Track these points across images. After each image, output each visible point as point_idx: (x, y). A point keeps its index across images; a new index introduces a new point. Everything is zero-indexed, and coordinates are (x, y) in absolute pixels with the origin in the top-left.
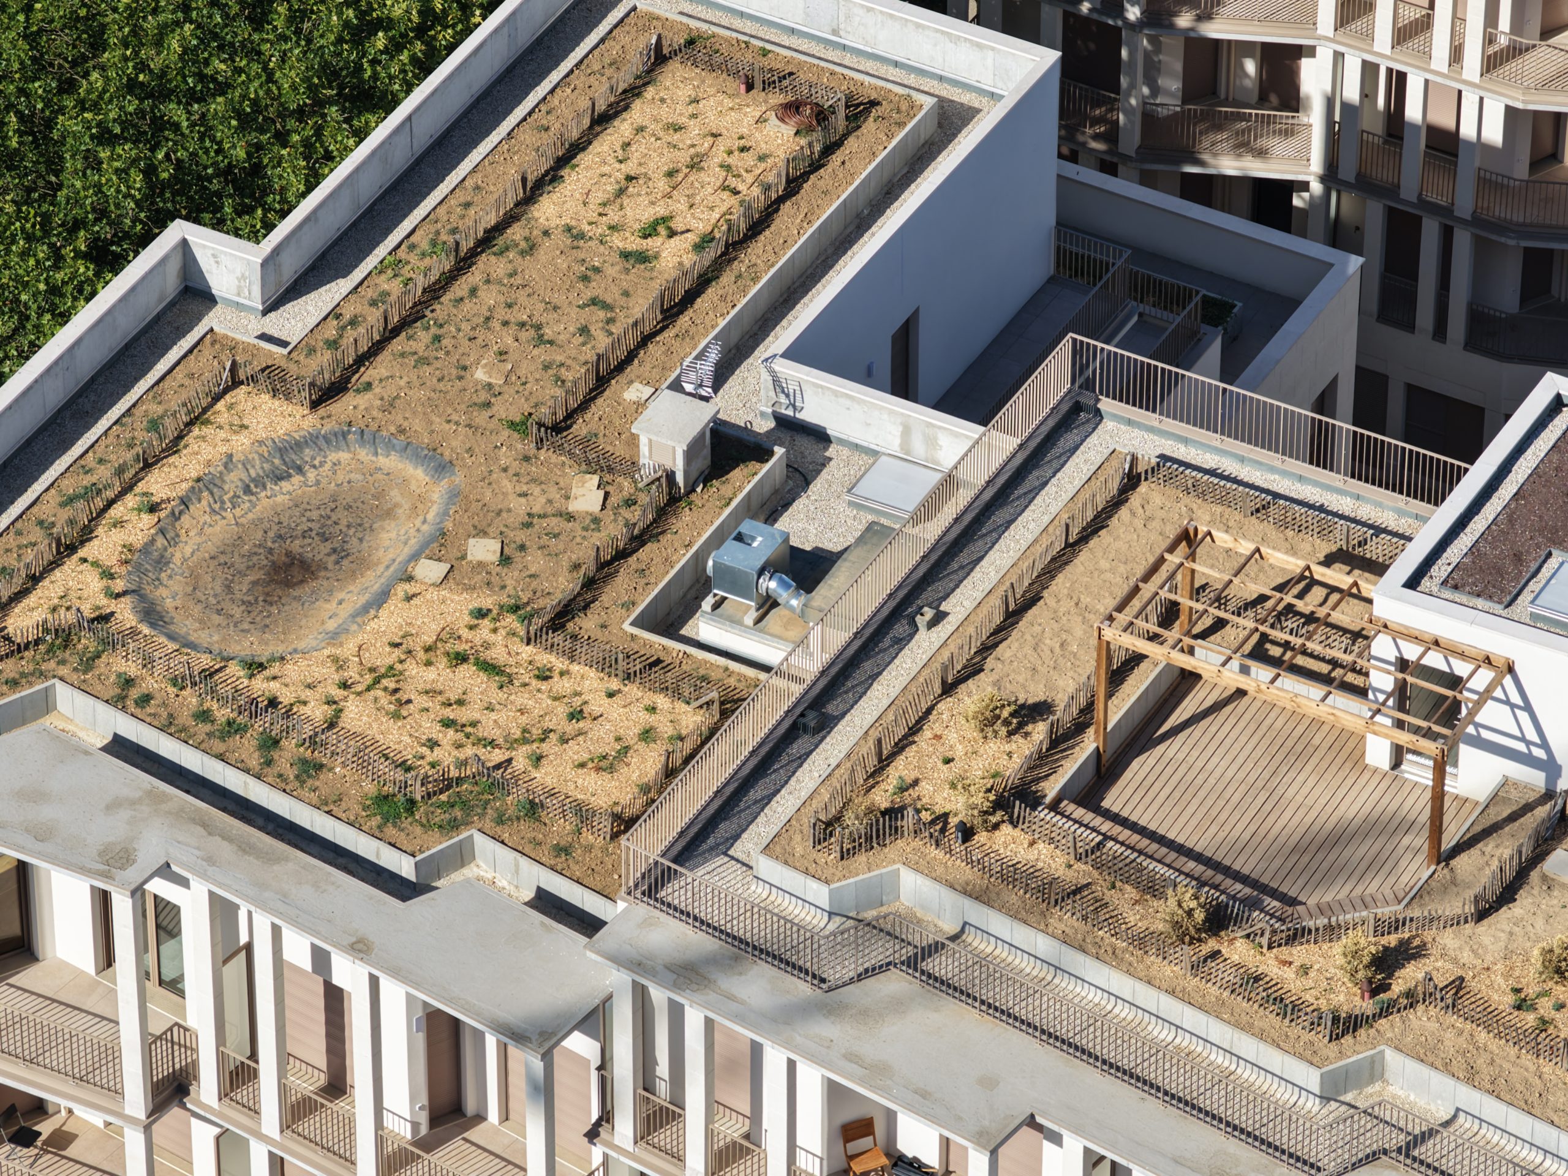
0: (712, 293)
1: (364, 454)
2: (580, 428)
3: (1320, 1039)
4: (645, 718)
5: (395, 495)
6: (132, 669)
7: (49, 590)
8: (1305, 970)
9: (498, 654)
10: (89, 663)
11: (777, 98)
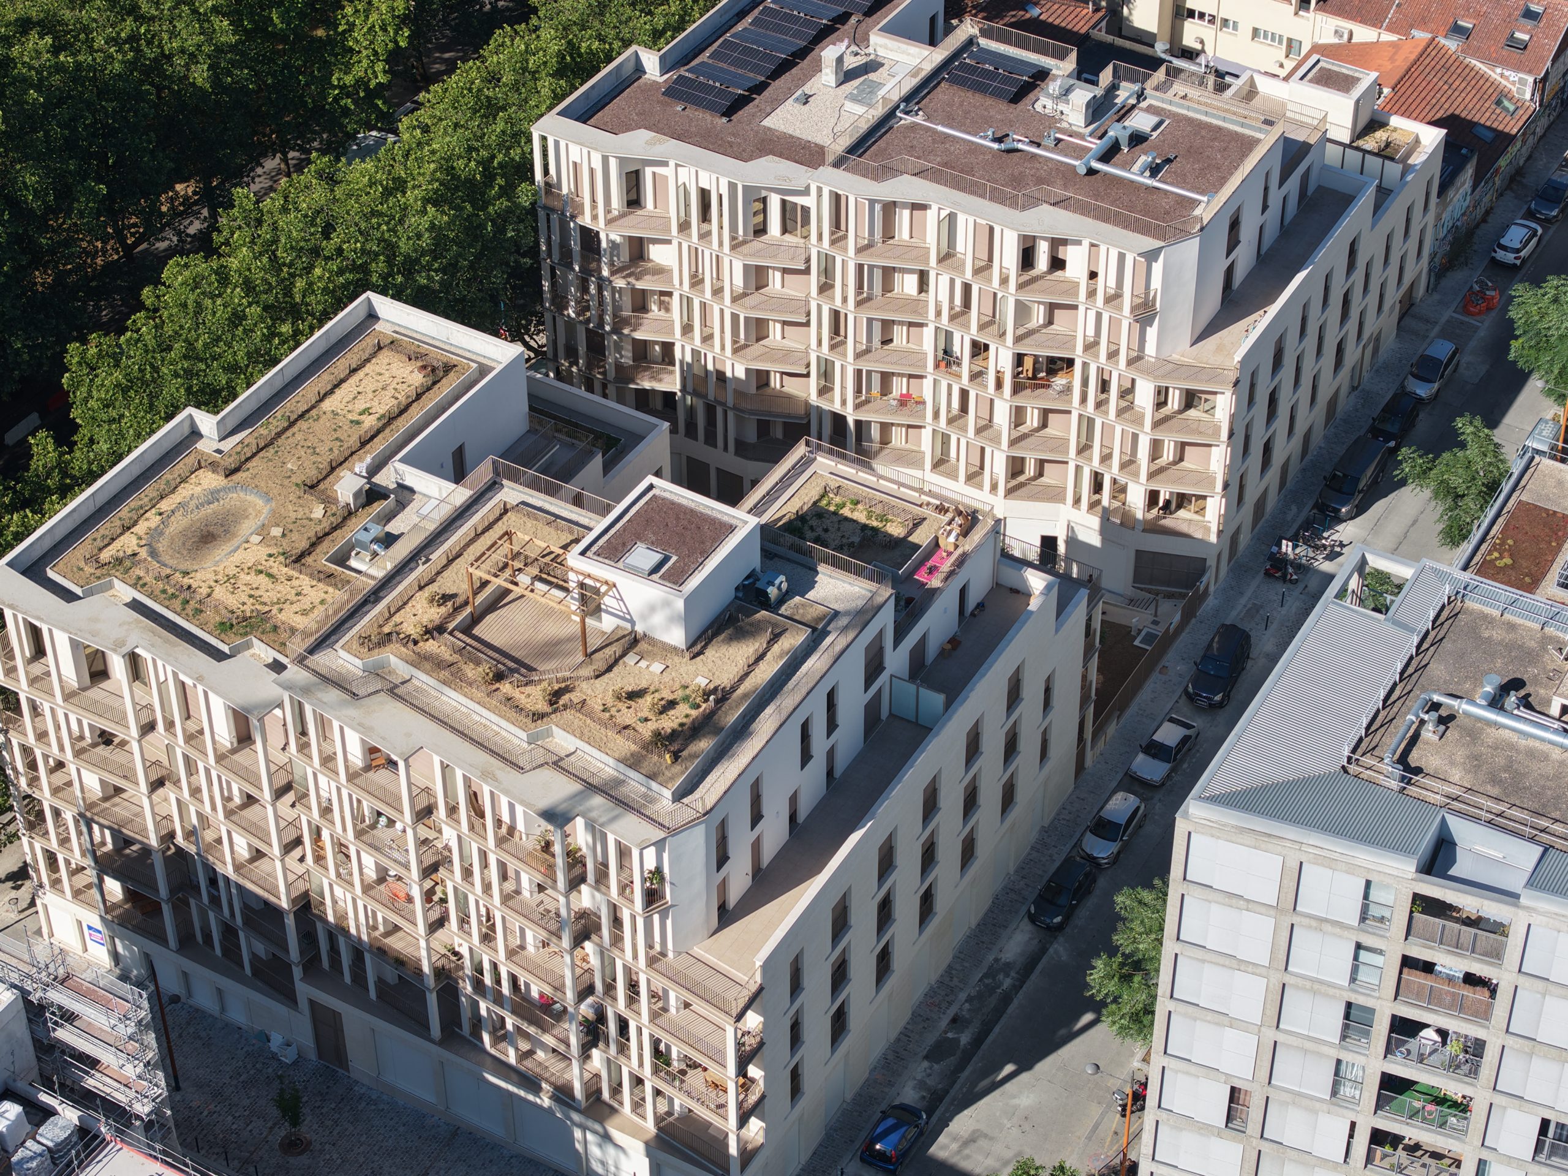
0: (380, 436)
1: (242, 495)
2: (322, 486)
3: (529, 721)
4: (323, 596)
5: (250, 510)
6: (142, 574)
7: (117, 544)
8: (529, 696)
9: (274, 571)
10: (127, 571)
11: (419, 364)
